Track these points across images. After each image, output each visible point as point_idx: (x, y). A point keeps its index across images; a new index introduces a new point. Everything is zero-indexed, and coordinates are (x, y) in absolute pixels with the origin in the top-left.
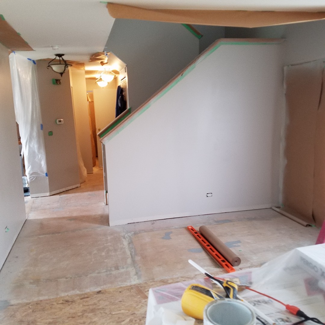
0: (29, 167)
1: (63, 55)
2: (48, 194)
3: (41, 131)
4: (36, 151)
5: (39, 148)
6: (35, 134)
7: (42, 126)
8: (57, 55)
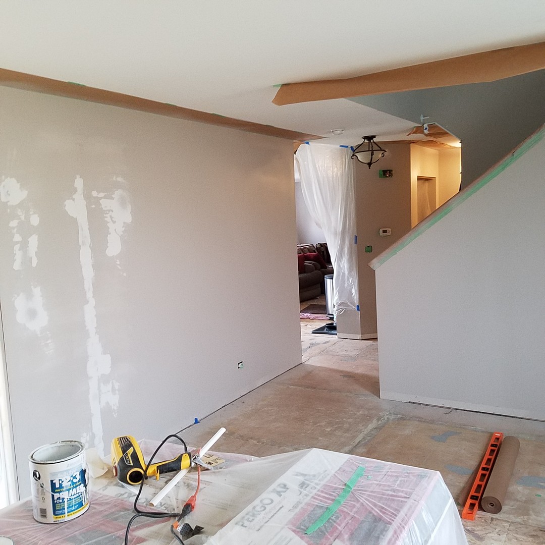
0: (336, 294)
1: (374, 137)
2: (359, 337)
3: (354, 246)
4: (346, 273)
5: (350, 270)
6: (346, 250)
7: (356, 237)
8: (365, 138)
